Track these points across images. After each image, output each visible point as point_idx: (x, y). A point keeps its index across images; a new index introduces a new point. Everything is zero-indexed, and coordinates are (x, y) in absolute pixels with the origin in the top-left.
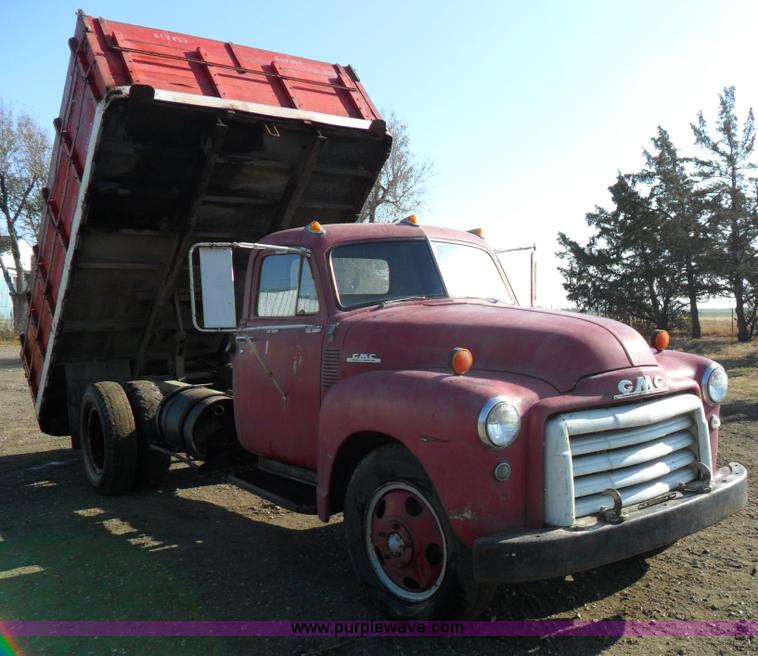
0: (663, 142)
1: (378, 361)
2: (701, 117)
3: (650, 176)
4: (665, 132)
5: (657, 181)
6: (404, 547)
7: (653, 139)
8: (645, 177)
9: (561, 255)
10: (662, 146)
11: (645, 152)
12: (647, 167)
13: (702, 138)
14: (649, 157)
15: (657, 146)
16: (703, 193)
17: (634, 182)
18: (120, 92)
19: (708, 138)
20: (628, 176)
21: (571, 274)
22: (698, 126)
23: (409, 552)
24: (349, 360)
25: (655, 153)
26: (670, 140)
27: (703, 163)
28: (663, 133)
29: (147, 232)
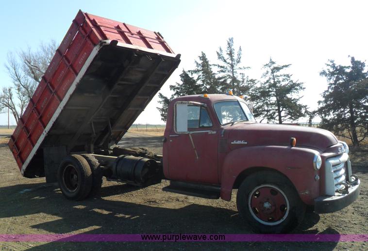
0: (203, 58)
1: (246, 143)
2: (221, 49)
3: (198, 71)
4: (204, 54)
5: (201, 73)
6: (271, 207)
7: (200, 57)
8: (196, 72)
9: (160, 102)
10: (203, 60)
11: (196, 61)
12: (197, 68)
13: (220, 57)
14: (197, 64)
15: (200, 59)
16: (220, 78)
17: (192, 74)
18: (105, 42)
19: (223, 57)
20: (189, 71)
21: (163, 110)
22: (219, 52)
23: (274, 208)
24: (232, 143)
25: (200, 62)
26: (206, 57)
27: (221, 67)
28: (203, 54)
29: (93, 95)
